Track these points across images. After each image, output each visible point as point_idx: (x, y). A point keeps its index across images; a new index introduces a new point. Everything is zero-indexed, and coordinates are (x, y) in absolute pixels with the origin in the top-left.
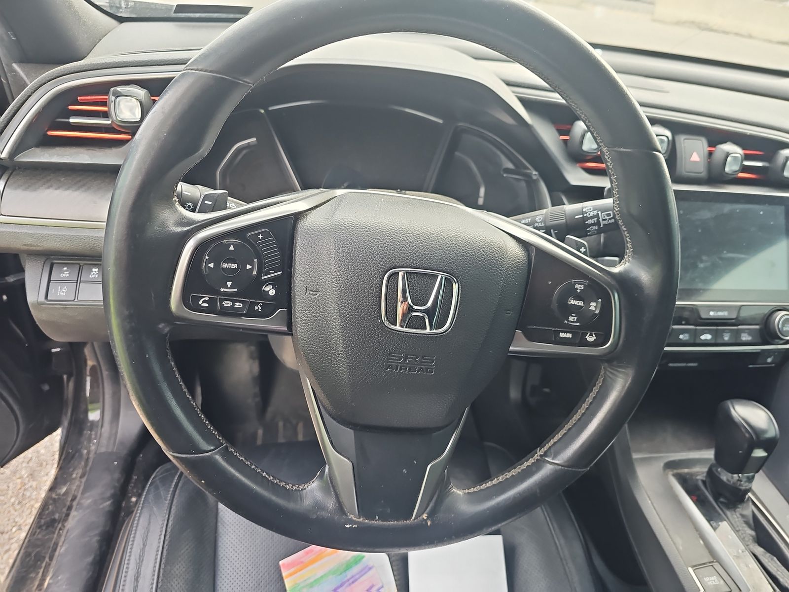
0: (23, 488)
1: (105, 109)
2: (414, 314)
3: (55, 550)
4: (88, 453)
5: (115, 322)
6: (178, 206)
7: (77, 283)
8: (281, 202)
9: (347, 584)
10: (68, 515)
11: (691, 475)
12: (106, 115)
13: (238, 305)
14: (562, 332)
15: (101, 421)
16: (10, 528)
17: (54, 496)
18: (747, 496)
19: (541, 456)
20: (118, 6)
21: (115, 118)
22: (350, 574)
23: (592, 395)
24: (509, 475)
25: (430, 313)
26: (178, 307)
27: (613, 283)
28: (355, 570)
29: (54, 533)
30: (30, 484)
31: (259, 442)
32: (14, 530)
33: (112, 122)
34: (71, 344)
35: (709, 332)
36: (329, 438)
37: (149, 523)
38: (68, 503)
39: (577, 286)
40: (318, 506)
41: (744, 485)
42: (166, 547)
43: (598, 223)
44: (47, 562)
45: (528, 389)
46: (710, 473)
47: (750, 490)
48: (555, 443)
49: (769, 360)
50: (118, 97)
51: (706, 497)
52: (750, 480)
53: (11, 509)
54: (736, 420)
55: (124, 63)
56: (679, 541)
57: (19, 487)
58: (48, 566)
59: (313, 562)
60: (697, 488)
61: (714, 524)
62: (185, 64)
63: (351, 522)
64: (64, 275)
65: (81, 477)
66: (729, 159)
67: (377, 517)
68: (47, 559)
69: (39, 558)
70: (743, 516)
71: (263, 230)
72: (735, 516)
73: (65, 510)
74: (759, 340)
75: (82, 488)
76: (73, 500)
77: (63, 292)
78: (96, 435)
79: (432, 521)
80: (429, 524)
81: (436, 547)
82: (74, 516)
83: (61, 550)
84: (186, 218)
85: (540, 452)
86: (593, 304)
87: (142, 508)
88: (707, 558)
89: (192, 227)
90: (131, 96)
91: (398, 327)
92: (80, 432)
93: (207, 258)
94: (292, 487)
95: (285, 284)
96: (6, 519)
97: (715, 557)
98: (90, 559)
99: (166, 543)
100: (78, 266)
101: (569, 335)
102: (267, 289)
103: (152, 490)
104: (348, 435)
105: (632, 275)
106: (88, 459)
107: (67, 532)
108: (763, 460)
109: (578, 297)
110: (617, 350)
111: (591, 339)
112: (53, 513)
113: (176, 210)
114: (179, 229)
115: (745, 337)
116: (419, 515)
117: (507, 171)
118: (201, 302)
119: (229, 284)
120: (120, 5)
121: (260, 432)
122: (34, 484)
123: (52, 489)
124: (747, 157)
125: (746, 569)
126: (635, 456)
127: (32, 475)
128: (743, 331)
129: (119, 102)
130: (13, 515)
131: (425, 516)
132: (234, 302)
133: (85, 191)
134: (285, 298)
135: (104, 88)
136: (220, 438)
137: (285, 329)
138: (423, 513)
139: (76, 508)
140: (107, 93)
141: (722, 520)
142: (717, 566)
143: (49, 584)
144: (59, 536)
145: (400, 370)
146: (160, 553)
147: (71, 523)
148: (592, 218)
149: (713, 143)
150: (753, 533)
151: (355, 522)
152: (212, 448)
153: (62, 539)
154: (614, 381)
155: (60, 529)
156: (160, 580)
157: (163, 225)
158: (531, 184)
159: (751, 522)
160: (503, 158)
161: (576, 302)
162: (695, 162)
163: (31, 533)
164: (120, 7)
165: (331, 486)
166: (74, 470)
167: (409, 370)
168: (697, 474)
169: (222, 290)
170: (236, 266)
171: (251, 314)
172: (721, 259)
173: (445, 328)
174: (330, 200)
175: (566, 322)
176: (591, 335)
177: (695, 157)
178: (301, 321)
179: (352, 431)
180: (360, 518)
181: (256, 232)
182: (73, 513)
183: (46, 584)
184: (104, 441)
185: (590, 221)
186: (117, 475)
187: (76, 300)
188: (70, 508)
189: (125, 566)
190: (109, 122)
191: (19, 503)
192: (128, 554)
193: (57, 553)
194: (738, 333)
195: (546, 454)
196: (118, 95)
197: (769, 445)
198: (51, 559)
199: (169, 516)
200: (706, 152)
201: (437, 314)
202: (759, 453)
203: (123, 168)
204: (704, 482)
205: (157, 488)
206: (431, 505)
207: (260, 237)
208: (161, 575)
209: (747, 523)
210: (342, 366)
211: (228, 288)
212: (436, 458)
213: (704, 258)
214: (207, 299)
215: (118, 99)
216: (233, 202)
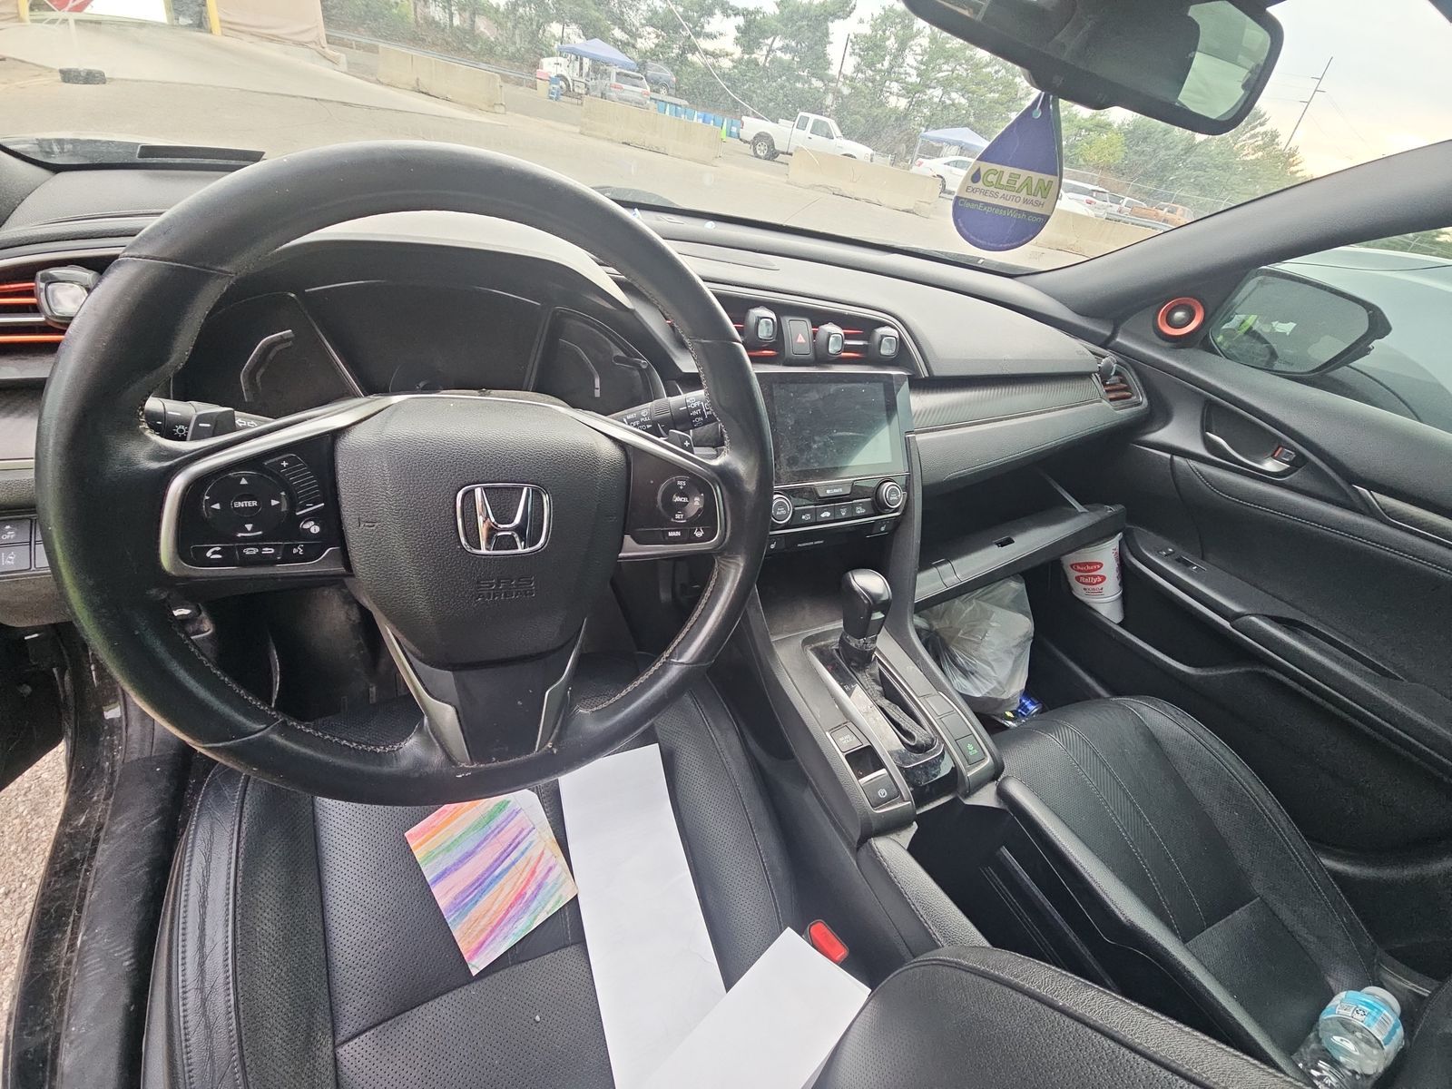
0: (25, 829)
1: (33, 300)
2: (499, 534)
3: (82, 899)
4: (112, 765)
5: (74, 596)
6: (149, 435)
7: (30, 545)
8: (310, 418)
9: (492, 836)
10: (94, 851)
11: (826, 646)
12: (35, 309)
13: (267, 551)
14: (671, 531)
15: (124, 717)
16: (18, 885)
17: (68, 830)
18: (873, 656)
19: (667, 658)
20: (48, 150)
21: (49, 313)
22: (493, 825)
23: (710, 589)
24: (637, 683)
25: (520, 530)
26: (174, 565)
27: (715, 475)
28: (500, 818)
29: (78, 878)
30: (34, 823)
31: (373, 700)
32: (24, 885)
33: (47, 318)
34: (54, 626)
35: (828, 509)
36: (423, 685)
37: (212, 833)
38: (93, 835)
39: (679, 483)
40: (419, 764)
41: (871, 646)
42: (242, 857)
43: (702, 414)
44: (75, 916)
45: (678, 587)
46: (842, 642)
47: (876, 649)
48: (679, 643)
49: (883, 529)
50: (50, 283)
51: (840, 665)
52: (874, 640)
53: (14, 859)
54: (856, 589)
55: (54, 235)
56: (817, 710)
57: (19, 828)
58: (76, 922)
59: (447, 822)
60: (833, 658)
61: (847, 688)
62: (135, 235)
63: (464, 770)
64: (8, 537)
65: (106, 798)
66: (831, 339)
67: (494, 759)
68: (75, 912)
69: (62, 913)
70: (871, 675)
71: (288, 455)
72: (864, 677)
73: (88, 845)
74: (872, 512)
75: (109, 812)
76: (98, 831)
77: (10, 560)
78: (120, 740)
79: (559, 748)
80: (555, 752)
81: (566, 773)
82: (104, 850)
83: (92, 896)
84: (166, 449)
85: (666, 654)
86: (697, 499)
87: (198, 817)
88: (842, 720)
89: (176, 460)
90: (72, 282)
91: (484, 551)
92: (95, 741)
93: (207, 498)
94: (384, 749)
95: (332, 518)
96: (10, 874)
97: (848, 717)
98: (138, 898)
99: (241, 851)
100: (29, 522)
101: (678, 534)
102: (306, 526)
103: (211, 793)
104: (446, 678)
105: (730, 467)
106: (112, 774)
107: (96, 873)
108: (882, 622)
109: (682, 494)
110: (726, 540)
111: (699, 534)
112: (71, 853)
113: (147, 440)
114: (155, 465)
115: (860, 511)
116: (542, 745)
117: (618, 359)
118: (209, 554)
119: (249, 527)
120: (51, 148)
121: (373, 689)
122: (41, 821)
123: (65, 821)
124: (847, 337)
125: (874, 722)
126: (773, 639)
127: (35, 810)
128: (858, 504)
129: (53, 291)
130: (19, 866)
131: (549, 745)
132: (260, 548)
133: (20, 416)
134: (335, 533)
135: (27, 272)
136: (273, 713)
137: (342, 569)
138: (547, 743)
139: (105, 840)
140: (32, 279)
141: (854, 683)
142: (850, 725)
143: (83, 942)
144: (87, 879)
145: (494, 597)
146: (233, 866)
147: (100, 859)
148: (695, 409)
149: (816, 324)
150: (881, 688)
151: (468, 770)
152: (262, 726)
153: (91, 882)
154: (729, 572)
155: (87, 870)
156: (238, 897)
157: (129, 462)
158: (645, 374)
159: (879, 679)
160: (613, 346)
161: (680, 500)
162: (801, 343)
163: (46, 885)
164: (52, 152)
165: (435, 737)
166: (93, 792)
167: (505, 596)
168: (832, 644)
169: (239, 535)
170: (255, 503)
171: (289, 558)
172: (832, 438)
173: (539, 546)
174: (382, 410)
175: (672, 520)
176: (699, 530)
177: (801, 339)
178: (360, 559)
179: (450, 673)
180: (473, 764)
181: (277, 459)
182: (101, 846)
183: (79, 943)
184: (135, 745)
185: (695, 413)
186: (163, 784)
187: (33, 568)
188: (96, 841)
189: (183, 893)
190: (41, 319)
191: (24, 850)
192: (185, 879)
193: (87, 902)
194: (853, 506)
195: (671, 656)
196: (51, 280)
197: (884, 606)
198: (80, 910)
199: (241, 816)
200: (811, 334)
201: (528, 531)
202: (878, 616)
203: (50, 382)
204: (837, 650)
205: (219, 788)
206: (556, 731)
207: (285, 464)
208: (239, 890)
209: (874, 680)
210: (421, 604)
211: (248, 532)
212: (555, 683)
213: (817, 438)
214: (218, 549)
215: (50, 287)
216: (252, 419)
